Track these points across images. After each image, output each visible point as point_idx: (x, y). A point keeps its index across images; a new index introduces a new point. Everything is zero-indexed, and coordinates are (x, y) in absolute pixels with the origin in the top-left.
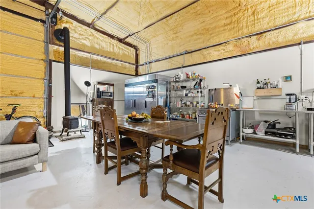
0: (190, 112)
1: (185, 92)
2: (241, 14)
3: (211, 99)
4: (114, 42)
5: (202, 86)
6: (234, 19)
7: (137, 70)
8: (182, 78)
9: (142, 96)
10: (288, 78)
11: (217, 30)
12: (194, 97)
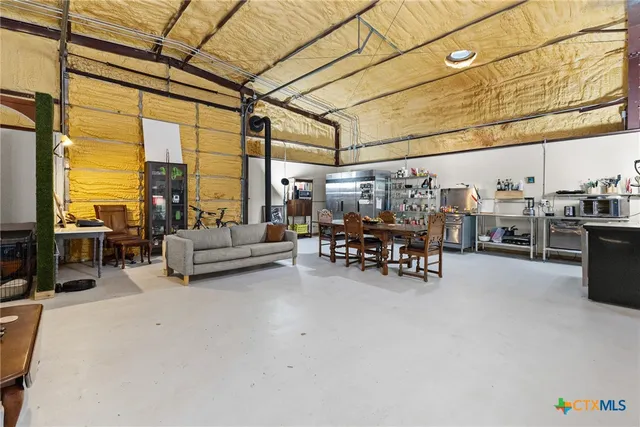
0: (417, 218)
1: (410, 192)
2: (482, 96)
3: (444, 202)
4: (309, 120)
5: (432, 186)
6: (475, 100)
7: (337, 157)
8: (406, 175)
9: (353, 195)
10: (531, 180)
11: (452, 112)
12: (421, 199)
